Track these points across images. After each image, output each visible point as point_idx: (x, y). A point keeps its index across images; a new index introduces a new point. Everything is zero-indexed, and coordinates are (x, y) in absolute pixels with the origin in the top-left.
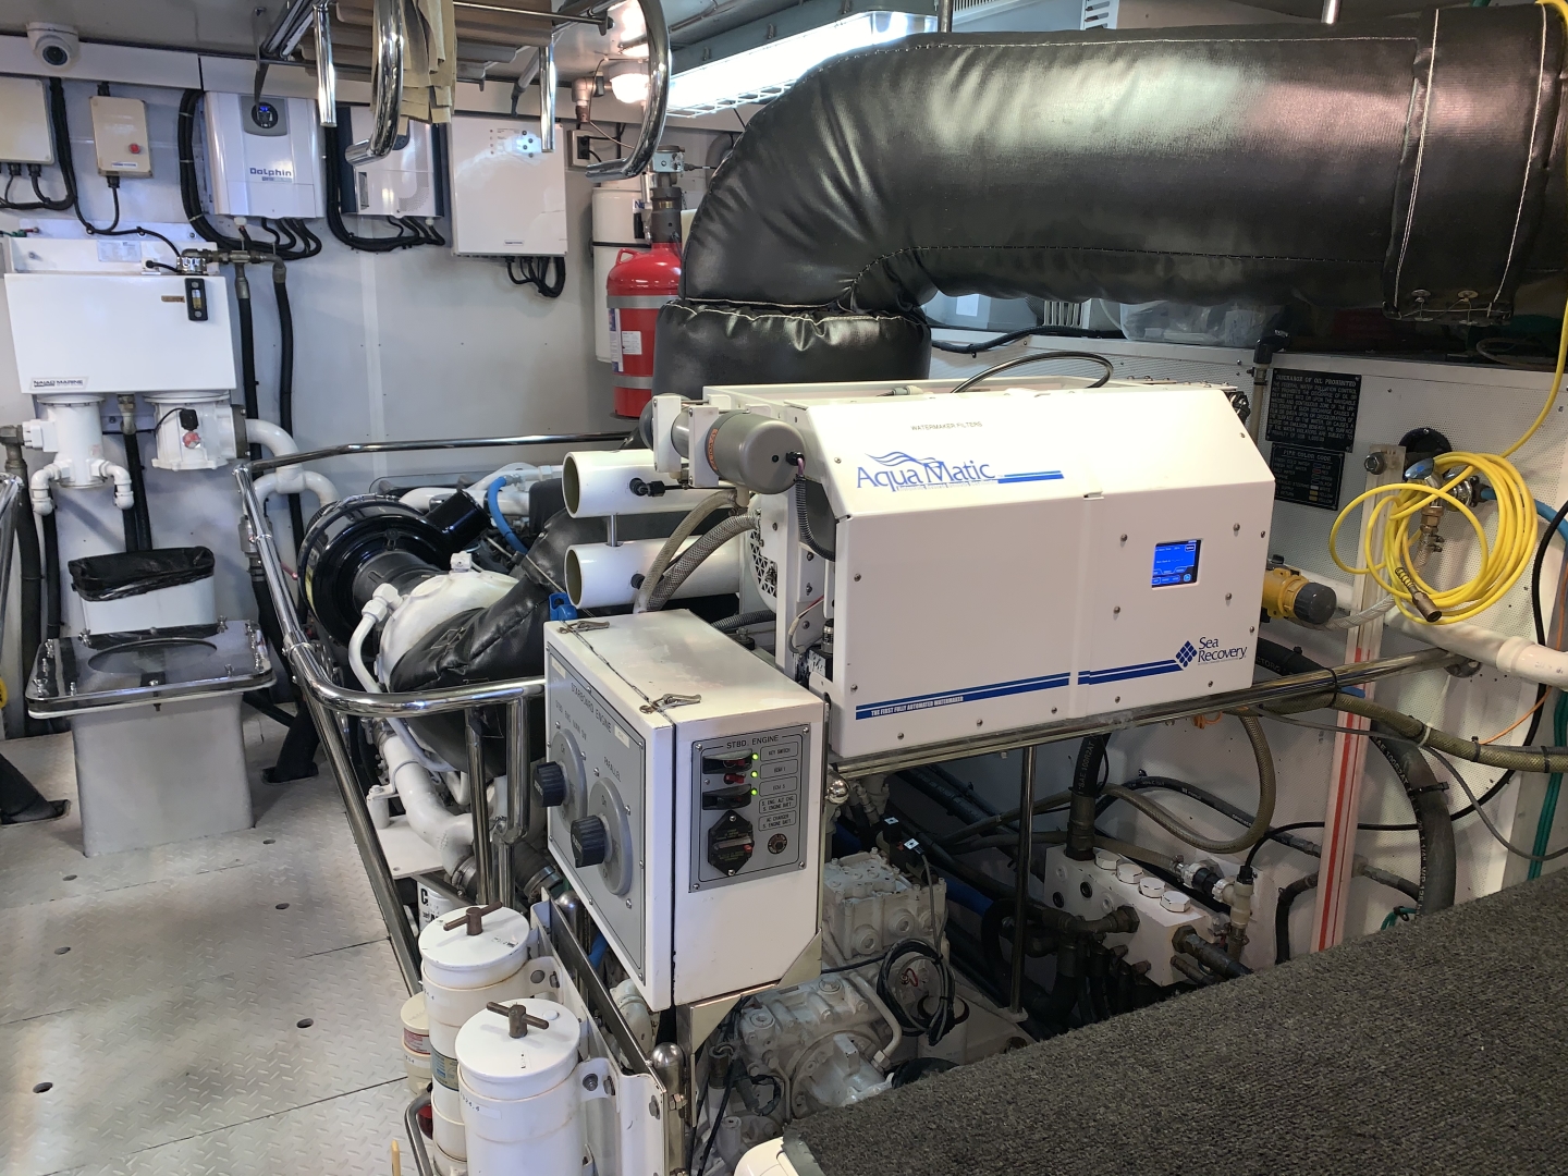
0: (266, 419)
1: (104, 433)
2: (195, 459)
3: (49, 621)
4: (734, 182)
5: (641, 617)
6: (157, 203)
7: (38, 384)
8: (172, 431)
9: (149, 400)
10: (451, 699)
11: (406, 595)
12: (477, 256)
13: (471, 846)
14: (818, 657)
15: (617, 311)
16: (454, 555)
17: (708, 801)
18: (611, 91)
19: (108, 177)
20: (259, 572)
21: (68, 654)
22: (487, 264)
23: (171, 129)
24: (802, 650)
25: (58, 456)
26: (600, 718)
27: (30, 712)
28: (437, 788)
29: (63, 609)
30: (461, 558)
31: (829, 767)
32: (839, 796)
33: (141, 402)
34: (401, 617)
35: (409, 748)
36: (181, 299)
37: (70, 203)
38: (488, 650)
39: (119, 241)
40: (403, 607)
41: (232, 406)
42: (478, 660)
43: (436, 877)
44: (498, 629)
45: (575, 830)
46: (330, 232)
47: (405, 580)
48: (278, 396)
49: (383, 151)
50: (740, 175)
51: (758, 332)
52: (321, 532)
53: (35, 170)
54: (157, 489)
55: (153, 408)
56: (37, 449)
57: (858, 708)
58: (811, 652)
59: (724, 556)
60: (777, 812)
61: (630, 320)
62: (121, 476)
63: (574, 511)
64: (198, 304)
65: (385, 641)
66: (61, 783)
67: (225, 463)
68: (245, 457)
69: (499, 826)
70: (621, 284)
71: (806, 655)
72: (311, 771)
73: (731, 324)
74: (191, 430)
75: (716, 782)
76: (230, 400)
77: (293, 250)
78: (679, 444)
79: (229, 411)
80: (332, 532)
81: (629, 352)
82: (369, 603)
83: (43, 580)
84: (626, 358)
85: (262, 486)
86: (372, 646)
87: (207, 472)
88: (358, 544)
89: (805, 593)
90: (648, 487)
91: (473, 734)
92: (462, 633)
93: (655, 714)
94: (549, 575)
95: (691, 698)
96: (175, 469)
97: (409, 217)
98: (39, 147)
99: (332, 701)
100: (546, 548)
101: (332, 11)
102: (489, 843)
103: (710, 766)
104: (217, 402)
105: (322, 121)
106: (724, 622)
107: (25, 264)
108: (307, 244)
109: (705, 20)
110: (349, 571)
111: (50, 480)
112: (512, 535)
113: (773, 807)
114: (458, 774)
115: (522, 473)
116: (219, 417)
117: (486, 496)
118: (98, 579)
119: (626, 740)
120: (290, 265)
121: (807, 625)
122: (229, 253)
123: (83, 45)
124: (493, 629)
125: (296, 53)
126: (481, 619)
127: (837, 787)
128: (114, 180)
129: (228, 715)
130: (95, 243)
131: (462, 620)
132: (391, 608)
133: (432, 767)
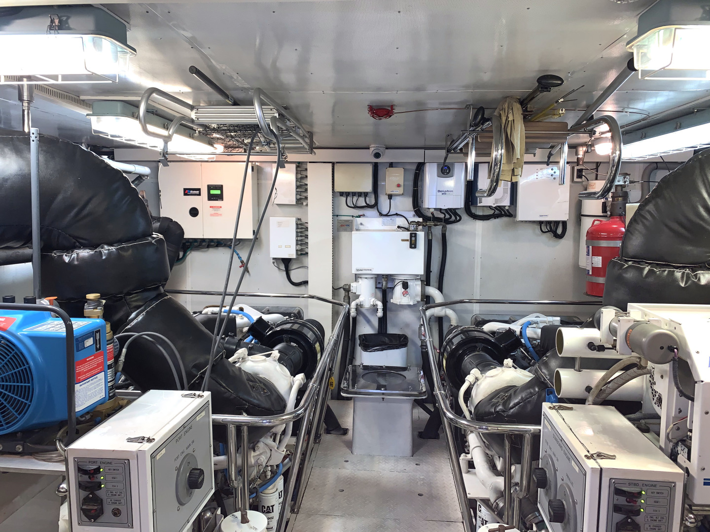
0: (433, 286)
1: (376, 288)
2: (406, 301)
3: (350, 357)
4: (650, 207)
5: (590, 407)
6: (404, 204)
7: (358, 270)
8: (399, 289)
9: (392, 277)
10: (499, 428)
11: (483, 375)
12: (526, 222)
13: (502, 492)
14: (683, 447)
15: (591, 247)
16: (505, 360)
17: (617, 509)
18: (594, 150)
19: (389, 196)
20: (425, 347)
21: (354, 371)
22: (530, 224)
23: (411, 177)
24: (675, 441)
25: (360, 296)
26: (566, 454)
27: (342, 393)
28: (490, 461)
29: (355, 352)
30: (508, 362)
31: (686, 506)
32: (691, 523)
33: (389, 278)
34: (481, 384)
35: (479, 441)
36: (408, 240)
37: (376, 205)
38: (517, 407)
39: (388, 219)
40: (482, 379)
41: (421, 281)
42: (512, 410)
43: (486, 502)
44: (522, 398)
45: (550, 503)
46: (465, 213)
47: (484, 367)
48: (438, 277)
49: (491, 194)
50: (654, 205)
51: (659, 276)
52: (451, 340)
53: (366, 195)
54: (391, 310)
55: (393, 280)
56: (354, 293)
57: (704, 479)
58: (680, 443)
59: (635, 384)
60: (655, 523)
61: (596, 252)
62: (380, 305)
63: (560, 354)
64: (413, 242)
65: (473, 392)
66: (347, 422)
67: (416, 303)
68: (424, 301)
69: (516, 489)
70: (593, 235)
71: (676, 445)
72: (437, 437)
73: (646, 272)
74: (406, 289)
75: (622, 501)
76: (420, 278)
77: (450, 220)
78: (613, 331)
79: (420, 283)
80: (456, 341)
81: (595, 265)
82: (468, 376)
84: (593, 268)
85: (429, 313)
86: (468, 394)
87: (409, 306)
88: (465, 348)
89: (678, 413)
90: (597, 347)
91: (507, 443)
92: (506, 396)
93: (592, 460)
94: (547, 377)
95: (611, 456)
96: (398, 304)
97: (498, 206)
98: (368, 187)
99: (451, 419)
100: (546, 364)
101: (476, 137)
102: (511, 494)
103: (618, 492)
104: (416, 279)
105: (468, 178)
106: (632, 416)
107: (358, 227)
108: (456, 218)
109: (643, 122)
110: (461, 358)
111: (357, 305)
112: (531, 349)
113: (652, 520)
114: (499, 457)
115: (538, 319)
116: (416, 285)
117: (521, 328)
118: (369, 343)
119: (577, 469)
120: (449, 226)
121: (678, 429)
122: (427, 222)
123: (387, 150)
124: (520, 398)
125: (461, 149)
126: (515, 392)
127: (691, 518)
128: (390, 197)
129: (407, 407)
130: (381, 219)
131: (506, 390)
132: (477, 379)
133: (488, 451)
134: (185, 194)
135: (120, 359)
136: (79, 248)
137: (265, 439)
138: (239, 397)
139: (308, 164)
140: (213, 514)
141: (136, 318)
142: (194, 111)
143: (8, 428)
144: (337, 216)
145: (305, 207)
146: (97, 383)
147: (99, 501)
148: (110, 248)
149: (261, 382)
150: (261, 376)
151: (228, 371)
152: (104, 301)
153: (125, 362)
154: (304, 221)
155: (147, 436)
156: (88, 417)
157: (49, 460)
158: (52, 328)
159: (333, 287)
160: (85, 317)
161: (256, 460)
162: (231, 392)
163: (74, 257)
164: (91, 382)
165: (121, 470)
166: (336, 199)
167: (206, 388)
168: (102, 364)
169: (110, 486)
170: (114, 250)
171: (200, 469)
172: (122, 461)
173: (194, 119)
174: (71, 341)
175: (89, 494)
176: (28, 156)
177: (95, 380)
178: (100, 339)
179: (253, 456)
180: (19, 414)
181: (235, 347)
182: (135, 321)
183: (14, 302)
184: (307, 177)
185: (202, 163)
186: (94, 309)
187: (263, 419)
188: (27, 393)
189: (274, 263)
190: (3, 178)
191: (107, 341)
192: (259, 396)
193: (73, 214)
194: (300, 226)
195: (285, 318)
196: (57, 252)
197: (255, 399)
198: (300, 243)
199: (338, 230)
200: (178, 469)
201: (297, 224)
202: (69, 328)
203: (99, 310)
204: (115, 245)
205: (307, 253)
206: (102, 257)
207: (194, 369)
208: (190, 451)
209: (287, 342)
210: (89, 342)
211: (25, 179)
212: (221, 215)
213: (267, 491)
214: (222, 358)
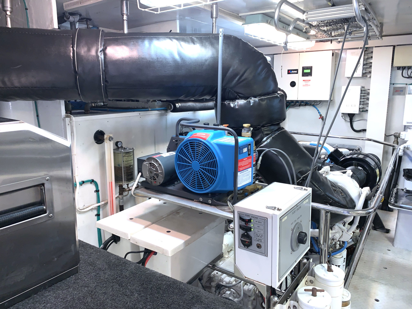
3: (394, 182)
7: (408, 123)
25: (408, 142)
27: (389, 206)
29: (398, 181)
56: (403, 139)
66: (391, 225)
83: (395, 172)
111: (405, 147)
134: (289, 73)
135: (258, 162)
136: (238, 99)
137: (339, 224)
138: (326, 195)
139: (374, 48)
140: (308, 261)
141: (266, 141)
142: (306, 14)
143: (205, 190)
144: (394, 84)
145: (369, 79)
146: (248, 174)
147: (249, 237)
148: (255, 99)
149: (339, 188)
150: (339, 184)
151: (319, 178)
152: (252, 129)
153: (261, 165)
154: (366, 88)
155: (277, 207)
156: (241, 191)
157: (224, 210)
158: (227, 141)
159: (385, 134)
160: (242, 136)
161: (332, 236)
162: (321, 191)
163: (236, 105)
164: (245, 172)
165: (262, 223)
166: (393, 72)
167: (308, 185)
168: (250, 163)
169: (256, 230)
170: (257, 100)
171: (305, 233)
172: (264, 219)
173: (305, 19)
174: (237, 148)
175: (245, 233)
176: (217, 46)
177: (247, 172)
178: (250, 149)
179: (331, 233)
180: (211, 184)
181: (321, 165)
182: (266, 143)
183: (209, 125)
184: (372, 57)
185: (300, 53)
186: (247, 132)
187: (344, 210)
188: (215, 174)
189: (342, 116)
190: (205, 59)
191: (254, 151)
192: (339, 197)
193: (236, 79)
194: (363, 92)
195: (350, 152)
196: (228, 101)
197: (336, 198)
198: (362, 103)
199: (393, 94)
200: (293, 230)
201: (361, 91)
202: (237, 141)
203: (250, 134)
204: (257, 97)
205: (367, 111)
206: (250, 104)
207: (299, 174)
208: (299, 221)
209: (355, 166)
210: (245, 150)
211: (215, 60)
212: (310, 85)
213: (335, 256)
214: (316, 170)
